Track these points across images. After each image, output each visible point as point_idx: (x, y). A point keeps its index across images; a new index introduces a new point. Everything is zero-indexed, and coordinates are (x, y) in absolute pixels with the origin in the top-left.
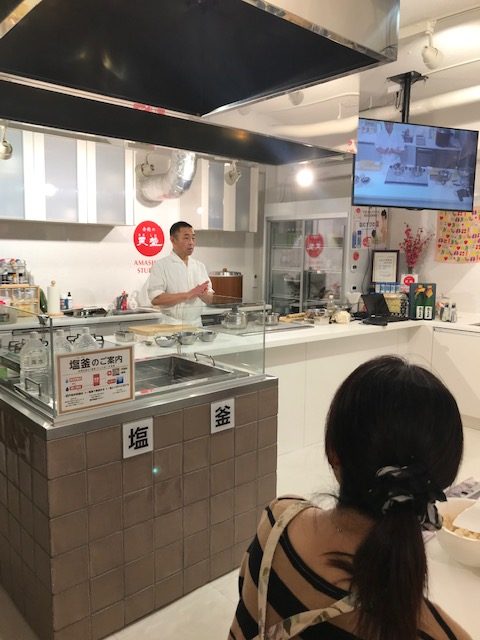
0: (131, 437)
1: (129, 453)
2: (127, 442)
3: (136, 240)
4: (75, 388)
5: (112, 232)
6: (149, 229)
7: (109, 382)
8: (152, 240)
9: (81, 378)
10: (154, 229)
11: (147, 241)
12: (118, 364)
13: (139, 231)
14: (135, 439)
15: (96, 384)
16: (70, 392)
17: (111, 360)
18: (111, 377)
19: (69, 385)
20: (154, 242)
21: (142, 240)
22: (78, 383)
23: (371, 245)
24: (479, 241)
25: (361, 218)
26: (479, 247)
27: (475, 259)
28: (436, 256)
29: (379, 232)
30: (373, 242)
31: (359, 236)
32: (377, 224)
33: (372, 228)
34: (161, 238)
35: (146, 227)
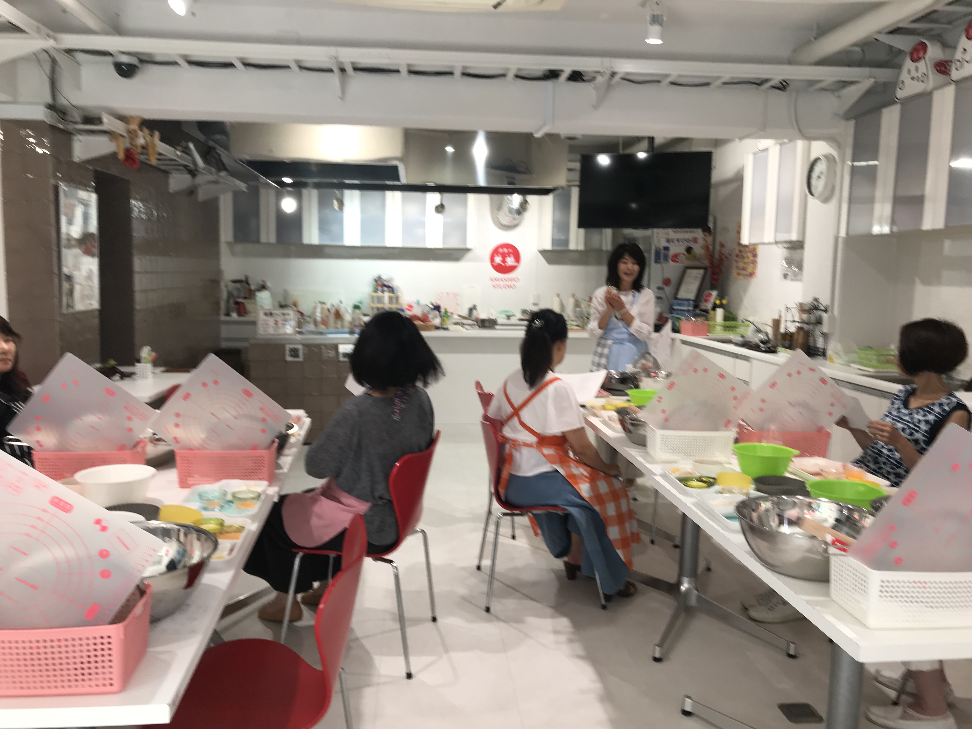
0: (290, 351)
1: (289, 358)
2: (288, 353)
3: (492, 260)
4: (266, 324)
5: (470, 254)
6: (505, 250)
7: (283, 324)
8: (508, 259)
10: (510, 250)
11: (504, 261)
12: (287, 317)
13: (496, 252)
14: (292, 353)
15: (276, 324)
16: (264, 326)
17: (284, 314)
18: (284, 322)
19: (264, 322)
20: (510, 261)
21: (498, 260)
22: (268, 322)
23: (684, 261)
24: (755, 256)
25: (668, 234)
26: (754, 262)
27: (751, 275)
28: (734, 272)
29: (698, 249)
30: (688, 259)
31: (666, 252)
32: (695, 240)
33: (687, 244)
34: (517, 258)
35: (502, 248)
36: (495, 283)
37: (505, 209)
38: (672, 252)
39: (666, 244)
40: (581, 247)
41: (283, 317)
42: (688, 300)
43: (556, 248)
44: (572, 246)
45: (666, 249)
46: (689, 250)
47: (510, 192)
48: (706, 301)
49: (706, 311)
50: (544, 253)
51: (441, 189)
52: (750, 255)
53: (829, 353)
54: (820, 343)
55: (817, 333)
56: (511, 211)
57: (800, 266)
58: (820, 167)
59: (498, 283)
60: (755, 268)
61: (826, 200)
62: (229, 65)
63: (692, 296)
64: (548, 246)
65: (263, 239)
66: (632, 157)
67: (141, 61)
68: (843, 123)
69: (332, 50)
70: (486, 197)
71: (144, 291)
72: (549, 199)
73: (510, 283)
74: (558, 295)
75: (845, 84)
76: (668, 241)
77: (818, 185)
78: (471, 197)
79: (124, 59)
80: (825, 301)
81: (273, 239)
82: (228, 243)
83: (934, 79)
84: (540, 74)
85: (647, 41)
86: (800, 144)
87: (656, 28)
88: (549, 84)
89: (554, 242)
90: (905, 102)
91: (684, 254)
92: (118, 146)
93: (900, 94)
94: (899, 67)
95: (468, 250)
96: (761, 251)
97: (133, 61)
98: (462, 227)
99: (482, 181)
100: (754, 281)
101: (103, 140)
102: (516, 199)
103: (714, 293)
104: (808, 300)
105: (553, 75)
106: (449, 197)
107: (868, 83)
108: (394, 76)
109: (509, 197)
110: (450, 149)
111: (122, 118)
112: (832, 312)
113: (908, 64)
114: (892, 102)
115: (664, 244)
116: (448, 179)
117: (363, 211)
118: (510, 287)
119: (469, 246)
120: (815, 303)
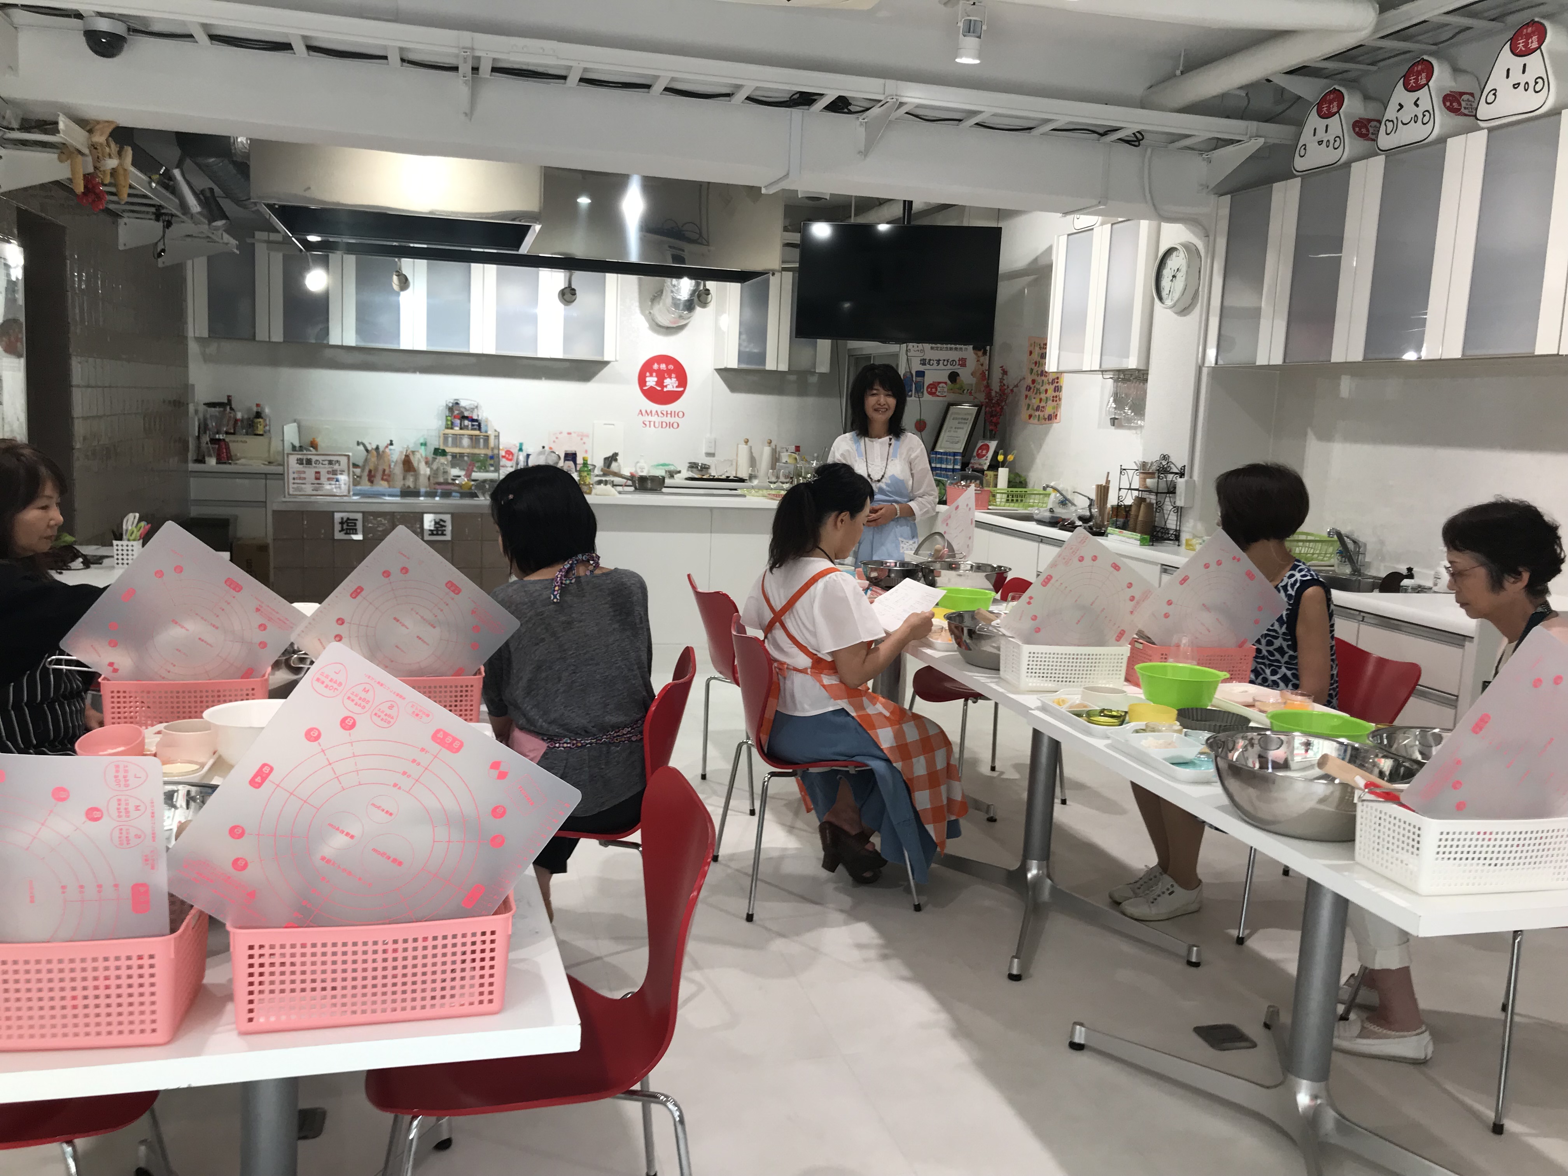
0: (342, 523)
1: (339, 536)
2: (337, 527)
3: (642, 381)
4: (300, 478)
5: (606, 370)
6: (663, 366)
7: (329, 479)
8: (667, 381)
9: (304, 472)
10: (671, 367)
11: (660, 383)
12: (336, 467)
13: (647, 368)
14: (345, 526)
15: (318, 478)
16: (296, 481)
17: (330, 462)
18: (331, 476)
19: (296, 476)
20: (671, 384)
21: (651, 381)
22: (303, 475)
23: (945, 394)
24: (1058, 389)
25: (923, 351)
26: (1057, 399)
27: (1051, 418)
28: (1024, 414)
29: (966, 376)
30: (951, 390)
31: (919, 379)
32: (963, 363)
33: (950, 368)
34: (682, 380)
35: (659, 364)
36: (647, 418)
37: (667, 299)
38: (928, 380)
39: (921, 368)
40: (784, 367)
41: (328, 468)
42: (955, 454)
43: (744, 366)
44: (770, 365)
45: (921, 374)
46: (953, 377)
47: (678, 273)
48: (980, 456)
49: (982, 471)
50: (724, 373)
51: (568, 263)
52: (1051, 388)
53: (1184, 537)
54: (1172, 523)
55: (1168, 506)
56: (676, 303)
57: (1139, 409)
58: (1176, 262)
59: (650, 418)
60: (1057, 407)
61: (1184, 310)
62: (286, 47)
63: (960, 448)
64: (733, 363)
65: (261, 335)
66: (868, 229)
67: (130, 30)
68: (1213, 198)
69: (466, 37)
70: (631, 280)
71: (85, 418)
72: (734, 289)
73: (668, 419)
74: (747, 442)
75: (1220, 143)
76: (923, 362)
77: (1173, 287)
78: (611, 279)
79: (104, 25)
80: (1179, 460)
81: (278, 336)
82: (199, 340)
83: (1351, 145)
84: (785, 97)
85: (958, 60)
86: (1144, 224)
87: (971, 42)
88: (796, 113)
89: (741, 356)
90: (1308, 175)
91: (946, 383)
92: (73, 171)
93: (1300, 164)
94: (1300, 124)
95: (607, 363)
96: (1067, 381)
97: (119, 29)
98: (597, 326)
99: (634, 255)
100: (1056, 427)
101: (50, 157)
102: (685, 286)
103: (993, 445)
104: (1153, 457)
105: (805, 99)
106: (580, 278)
107: (1254, 145)
108: (554, 84)
109: (674, 281)
110: (584, 201)
111: (83, 123)
112: (1191, 477)
113: (1313, 120)
114: (1288, 174)
115: (916, 367)
116: (579, 248)
117: (430, 294)
118: (671, 425)
119: (606, 359)
120: (1164, 463)
